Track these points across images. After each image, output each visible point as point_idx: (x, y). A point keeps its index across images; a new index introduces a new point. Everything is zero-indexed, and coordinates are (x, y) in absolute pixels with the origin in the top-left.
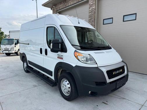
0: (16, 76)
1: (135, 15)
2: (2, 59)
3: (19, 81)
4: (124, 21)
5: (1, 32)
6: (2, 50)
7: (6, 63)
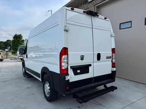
0: (18, 79)
1: (130, 23)
2: (16, 64)
3: (18, 83)
4: (120, 29)
5: (22, 40)
6: (18, 56)
7: (17, 67)
